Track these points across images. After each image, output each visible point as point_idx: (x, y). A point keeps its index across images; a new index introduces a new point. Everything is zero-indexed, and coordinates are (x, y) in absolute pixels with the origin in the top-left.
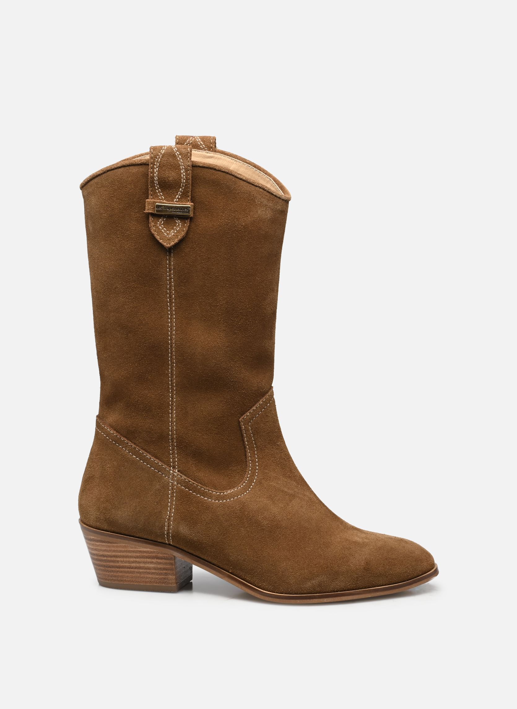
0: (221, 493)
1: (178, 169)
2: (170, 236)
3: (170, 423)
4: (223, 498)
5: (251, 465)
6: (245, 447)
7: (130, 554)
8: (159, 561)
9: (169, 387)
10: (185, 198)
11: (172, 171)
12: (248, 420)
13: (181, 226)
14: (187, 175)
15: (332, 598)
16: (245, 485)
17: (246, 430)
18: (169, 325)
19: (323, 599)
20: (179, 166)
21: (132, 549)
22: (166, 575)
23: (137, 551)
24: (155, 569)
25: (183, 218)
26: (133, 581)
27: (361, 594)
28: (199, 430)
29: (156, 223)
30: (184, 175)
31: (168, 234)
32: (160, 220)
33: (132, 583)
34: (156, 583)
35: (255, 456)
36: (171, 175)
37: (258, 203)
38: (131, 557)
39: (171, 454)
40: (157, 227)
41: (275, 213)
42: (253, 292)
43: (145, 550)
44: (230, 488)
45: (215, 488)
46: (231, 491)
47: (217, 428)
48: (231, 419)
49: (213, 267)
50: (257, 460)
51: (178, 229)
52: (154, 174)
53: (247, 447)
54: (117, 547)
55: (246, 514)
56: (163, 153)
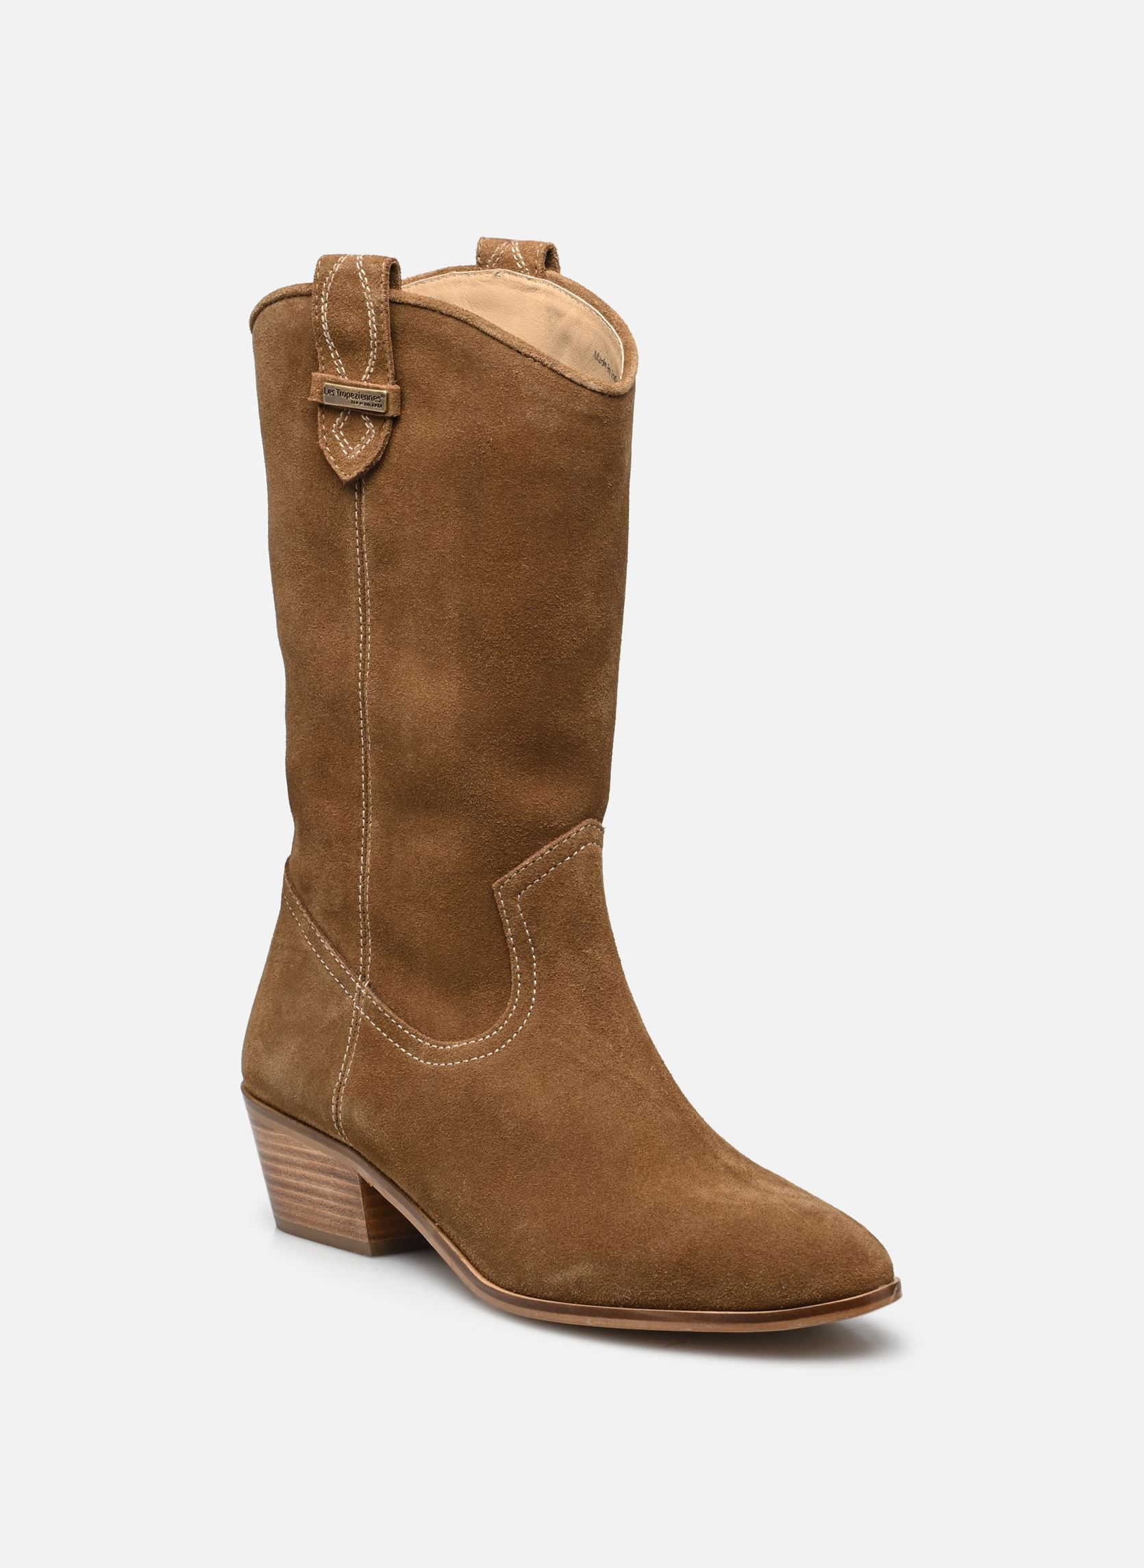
0: (440, 1046)
1: (362, 308)
2: (353, 456)
3: (361, 877)
4: (441, 1057)
5: (520, 993)
6: (508, 951)
7: (295, 1159)
8: (339, 1181)
9: (360, 796)
10: (383, 373)
11: (351, 311)
12: (512, 888)
13: (375, 435)
14: (379, 322)
15: (603, 1319)
16: (495, 1035)
17: (511, 911)
18: (359, 656)
19: (584, 1318)
20: (364, 300)
21: (296, 1148)
22: (351, 1216)
23: (305, 1153)
24: (335, 1198)
25: (377, 418)
26: (305, 1221)
27: (670, 1320)
28: (411, 898)
29: (329, 426)
30: (372, 322)
31: (349, 452)
32: (338, 419)
33: (303, 1224)
34: (339, 1231)
35: (532, 974)
36: (350, 321)
37: (526, 395)
38: (297, 1165)
39: (362, 945)
40: (331, 435)
41: (571, 421)
42: (514, 596)
43: (316, 1152)
44: (462, 1039)
45: (432, 1033)
46: (461, 1045)
47: (445, 898)
48: (475, 881)
49: (433, 533)
50: (535, 982)
51: (367, 443)
52: (320, 317)
53: (512, 950)
54: (275, 1138)
55: (474, 1101)
56: (337, 270)
